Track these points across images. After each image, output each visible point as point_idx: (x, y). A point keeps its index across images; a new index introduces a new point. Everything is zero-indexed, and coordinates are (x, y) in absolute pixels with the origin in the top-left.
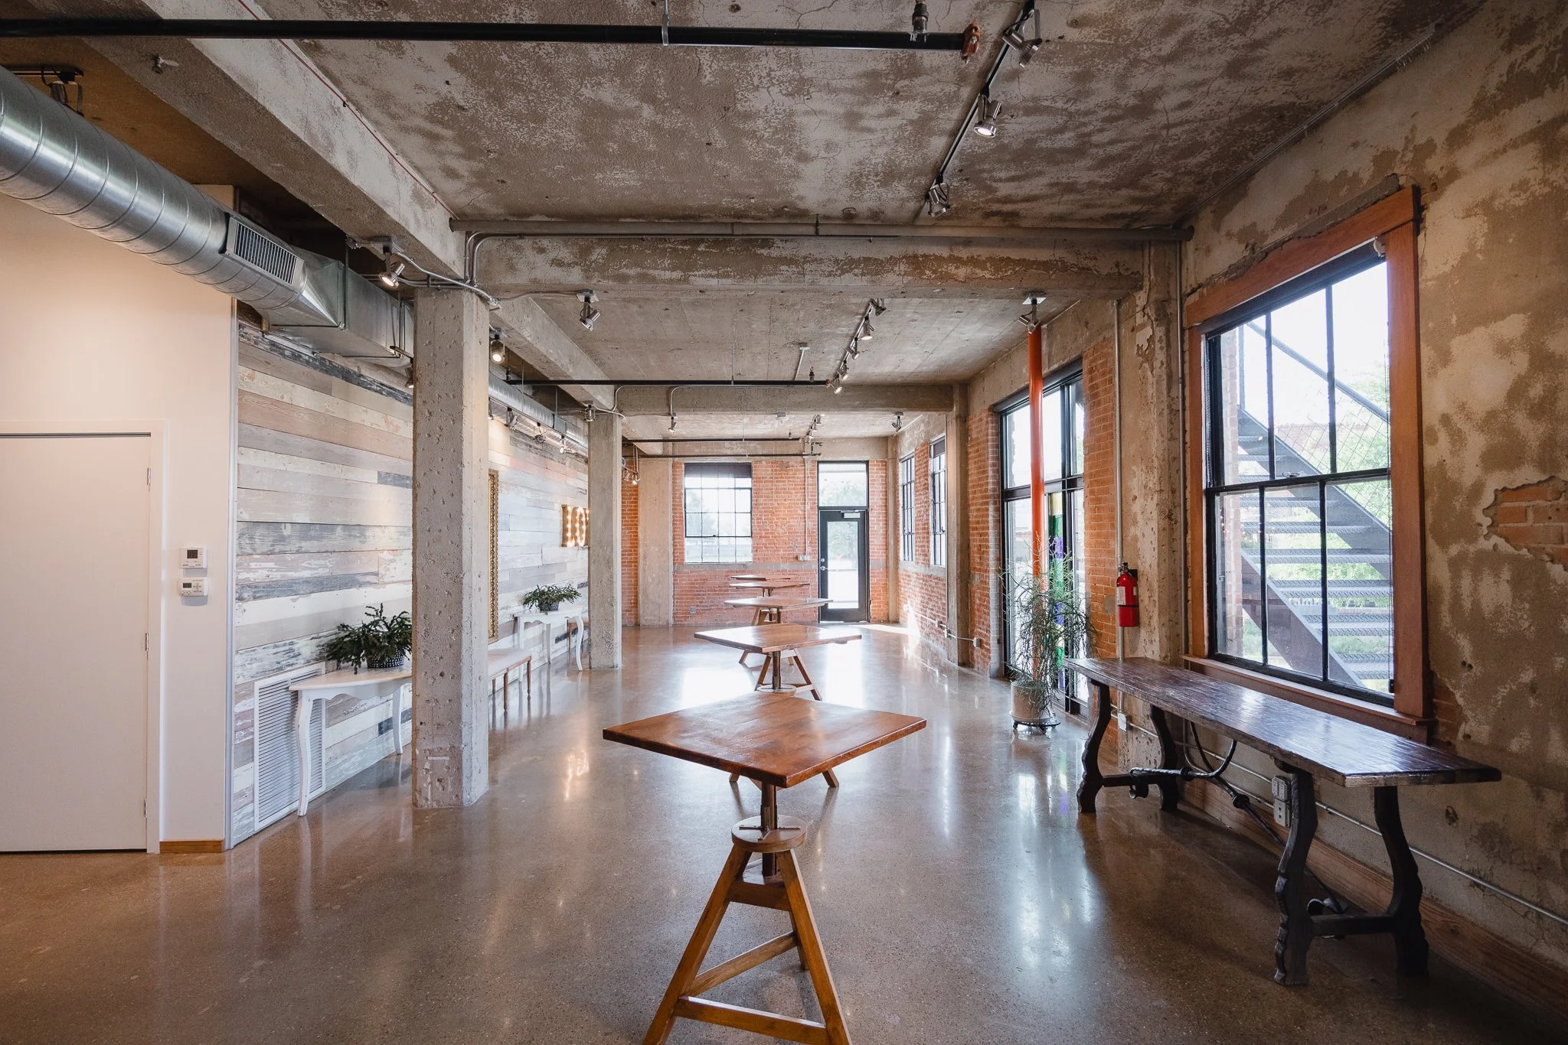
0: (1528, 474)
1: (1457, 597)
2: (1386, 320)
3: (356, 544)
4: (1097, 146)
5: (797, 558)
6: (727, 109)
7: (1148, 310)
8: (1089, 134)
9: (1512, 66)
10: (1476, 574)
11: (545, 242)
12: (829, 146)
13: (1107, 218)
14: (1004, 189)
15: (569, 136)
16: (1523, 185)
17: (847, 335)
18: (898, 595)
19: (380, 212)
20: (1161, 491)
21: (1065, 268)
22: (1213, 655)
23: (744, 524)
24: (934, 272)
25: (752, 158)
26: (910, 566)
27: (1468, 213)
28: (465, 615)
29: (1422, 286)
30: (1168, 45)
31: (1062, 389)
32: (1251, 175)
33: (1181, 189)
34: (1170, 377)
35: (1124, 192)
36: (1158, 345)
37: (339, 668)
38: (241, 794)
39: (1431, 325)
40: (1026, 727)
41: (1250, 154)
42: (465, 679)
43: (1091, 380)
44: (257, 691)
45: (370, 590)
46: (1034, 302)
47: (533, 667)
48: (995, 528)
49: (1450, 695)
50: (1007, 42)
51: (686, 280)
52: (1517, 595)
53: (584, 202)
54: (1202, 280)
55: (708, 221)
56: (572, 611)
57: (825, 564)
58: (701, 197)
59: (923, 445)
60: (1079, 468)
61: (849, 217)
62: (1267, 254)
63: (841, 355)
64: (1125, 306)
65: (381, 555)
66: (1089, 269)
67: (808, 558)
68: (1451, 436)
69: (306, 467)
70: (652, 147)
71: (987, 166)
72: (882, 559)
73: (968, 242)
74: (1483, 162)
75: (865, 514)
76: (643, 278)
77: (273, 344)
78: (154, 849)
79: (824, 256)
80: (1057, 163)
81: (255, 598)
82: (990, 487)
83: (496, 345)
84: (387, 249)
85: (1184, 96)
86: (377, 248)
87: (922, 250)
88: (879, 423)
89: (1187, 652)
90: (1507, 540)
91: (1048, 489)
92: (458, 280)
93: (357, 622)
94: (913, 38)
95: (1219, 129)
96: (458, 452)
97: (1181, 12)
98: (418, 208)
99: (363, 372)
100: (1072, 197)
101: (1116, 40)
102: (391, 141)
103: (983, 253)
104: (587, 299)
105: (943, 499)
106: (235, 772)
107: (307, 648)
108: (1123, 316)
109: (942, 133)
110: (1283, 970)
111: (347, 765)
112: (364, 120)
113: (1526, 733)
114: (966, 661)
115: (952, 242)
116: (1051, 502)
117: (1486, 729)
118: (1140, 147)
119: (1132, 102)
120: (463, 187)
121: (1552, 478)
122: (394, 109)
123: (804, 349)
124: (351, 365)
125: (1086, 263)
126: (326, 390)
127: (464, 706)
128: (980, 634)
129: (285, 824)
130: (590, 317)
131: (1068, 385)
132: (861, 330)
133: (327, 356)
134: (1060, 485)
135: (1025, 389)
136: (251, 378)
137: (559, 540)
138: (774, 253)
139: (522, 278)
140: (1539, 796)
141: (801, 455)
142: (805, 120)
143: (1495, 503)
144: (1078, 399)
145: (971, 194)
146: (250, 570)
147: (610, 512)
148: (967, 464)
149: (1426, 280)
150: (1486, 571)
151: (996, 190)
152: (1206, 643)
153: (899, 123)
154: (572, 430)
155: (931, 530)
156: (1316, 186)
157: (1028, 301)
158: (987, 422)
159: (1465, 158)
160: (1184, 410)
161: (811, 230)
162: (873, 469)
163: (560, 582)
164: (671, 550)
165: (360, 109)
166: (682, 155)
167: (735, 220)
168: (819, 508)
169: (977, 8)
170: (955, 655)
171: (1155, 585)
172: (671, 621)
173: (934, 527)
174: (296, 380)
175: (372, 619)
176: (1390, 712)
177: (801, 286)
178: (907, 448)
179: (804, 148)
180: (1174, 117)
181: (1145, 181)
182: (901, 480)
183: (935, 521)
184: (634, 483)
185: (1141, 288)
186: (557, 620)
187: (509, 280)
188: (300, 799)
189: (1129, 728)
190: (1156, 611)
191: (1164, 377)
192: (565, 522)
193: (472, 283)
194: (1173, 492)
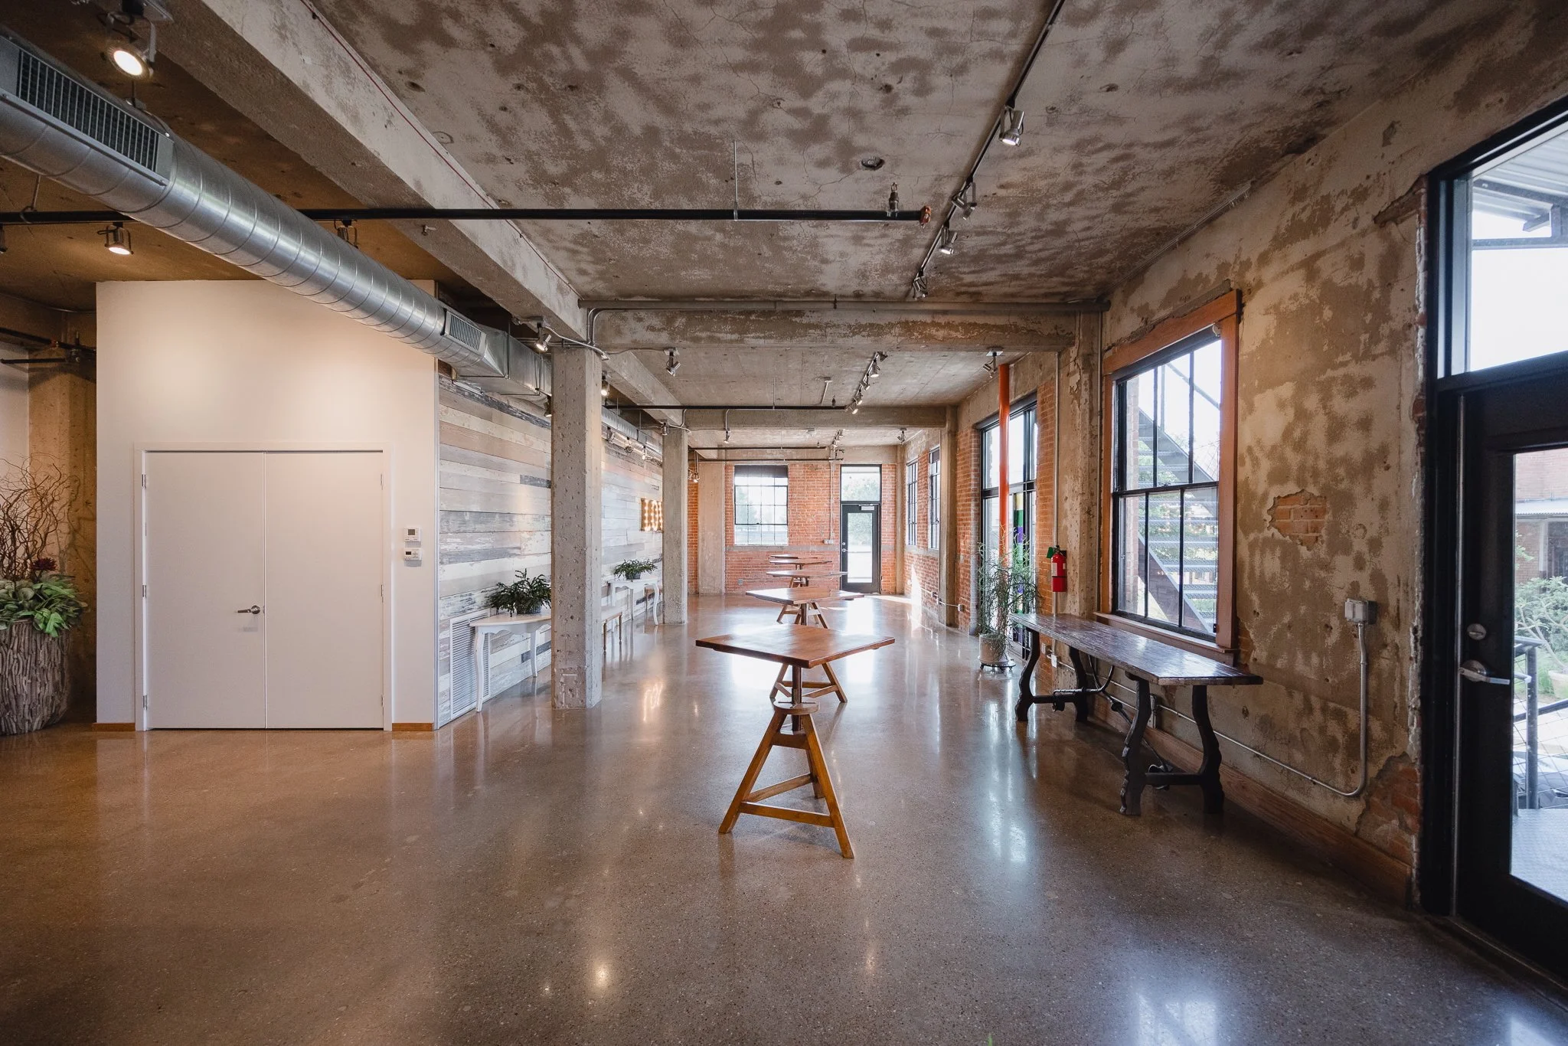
0: (1291, 488)
1: (1252, 568)
2: (1220, 380)
3: (507, 526)
4: (1030, 252)
5: (823, 542)
6: (772, 235)
7: (1077, 361)
8: (1023, 246)
9: (1294, 216)
10: (1263, 552)
11: (642, 314)
12: (842, 254)
13: (1046, 295)
14: (968, 279)
15: (665, 251)
16: (1295, 297)
17: (861, 372)
18: (904, 573)
19: (539, 303)
20: (1083, 494)
21: (1017, 330)
22: (1115, 611)
23: (781, 514)
24: (921, 334)
25: (790, 262)
26: (913, 549)
27: (1267, 313)
28: (588, 576)
29: (1240, 359)
30: (1068, 197)
31: (1025, 413)
32: (1146, 268)
33: (1098, 277)
34: (1091, 410)
35: (1055, 279)
36: (1083, 387)
37: (498, 613)
38: (443, 694)
39: (1244, 385)
40: (991, 668)
41: (1143, 256)
42: (588, 622)
43: (1043, 409)
44: (451, 626)
45: (516, 559)
46: (995, 354)
47: (623, 621)
48: (975, 519)
49: (1247, 634)
50: (955, 204)
51: (741, 341)
52: (1283, 568)
53: (672, 288)
54: (1114, 341)
55: (758, 299)
56: (651, 580)
57: (846, 547)
58: (753, 285)
59: (924, 453)
60: (1034, 475)
61: (858, 295)
62: (1154, 327)
63: (857, 386)
64: (1063, 357)
65: (523, 535)
66: (1035, 331)
67: (832, 542)
68: (1252, 461)
69: (479, 473)
70: (721, 256)
71: (954, 265)
72: (891, 543)
73: (945, 312)
74: (1275, 279)
75: (878, 507)
76: (711, 339)
77: (458, 388)
78: (388, 728)
79: (840, 323)
80: (1004, 262)
81: (450, 563)
82: (972, 487)
83: (604, 384)
84: (539, 325)
85: (1086, 224)
86: (533, 325)
87: (912, 318)
88: (890, 435)
89: (1099, 610)
90: (1279, 530)
91: (1012, 490)
92: (582, 342)
93: (510, 581)
94: (889, 214)
95: (1115, 242)
96: (583, 463)
97: (1072, 179)
98: (560, 296)
99: (511, 404)
100: (1018, 282)
101: (1032, 195)
102: (546, 255)
103: (956, 319)
104: (671, 354)
105: (938, 496)
106: (440, 678)
107: (479, 598)
108: (1062, 365)
109: (920, 246)
110: (1125, 806)
111: (503, 681)
112: (531, 243)
113: (1285, 656)
114: (952, 623)
115: (935, 312)
116: (1015, 500)
117: (1265, 654)
118: (1062, 252)
119: (1050, 227)
120: (590, 280)
121: (1303, 491)
122: (551, 237)
123: (828, 382)
124: (504, 400)
125: (1032, 326)
126: (489, 418)
127: (587, 640)
128: (964, 601)
129: (467, 717)
130: (673, 366)
131: (1029, 411)
132: (871, 369)
133: (490, 394)
134: (1022, 487)
135: (997, 413)
136: (446, 412)
137: (639, 525)
138: (805, 320)
139: (626, 340)
140: (1290, 695)
141: (828, 460)
142: (825, 240)
143: (1275, 506)
144: (1036, 421)
145: (945, 281)
146: (447, 543)
147: (679, 504)
148: (956, 469)
149: (1242, 355)
150: (1268, 551)
151: (962, 279)
152: (1110, 603)
153: (890, 241)
154: (650, 441)
155: (929, 521)
156: (1184, 281)
157: (990, 354)
158: (971, 438)
159: (1268, 273)
160: (1101, 435)
161: (831, 305)
162: (885, 471)
163: (641, 557)
164: (724, 535)
165: (529, 237)
166: (742, 261)
167: (778, 299)
168: (841, 502)
169: (936, 180)
170: (944, 618)
171: (1078, 563)
172: (724, 591)
173: (932, 518)
174: (471, 412)
175: (520, 580)
176: (1213, 645)
177: (825, 344)
178: (913, 455)
179: (825, 256)
180: (1081, 235)
181: (1069, 272)
182: (908, 481)
183: (932, 514)
184: (695, 481)
185: (1074, 344)
186: (638, 586)
187: (618, 341)
188: (477, 701)
189: (1059, 665)
190: (1078, 581)
191: (1088, 410)
192: (643, 512)
193: (592, 344)
194: (1092, 494)
